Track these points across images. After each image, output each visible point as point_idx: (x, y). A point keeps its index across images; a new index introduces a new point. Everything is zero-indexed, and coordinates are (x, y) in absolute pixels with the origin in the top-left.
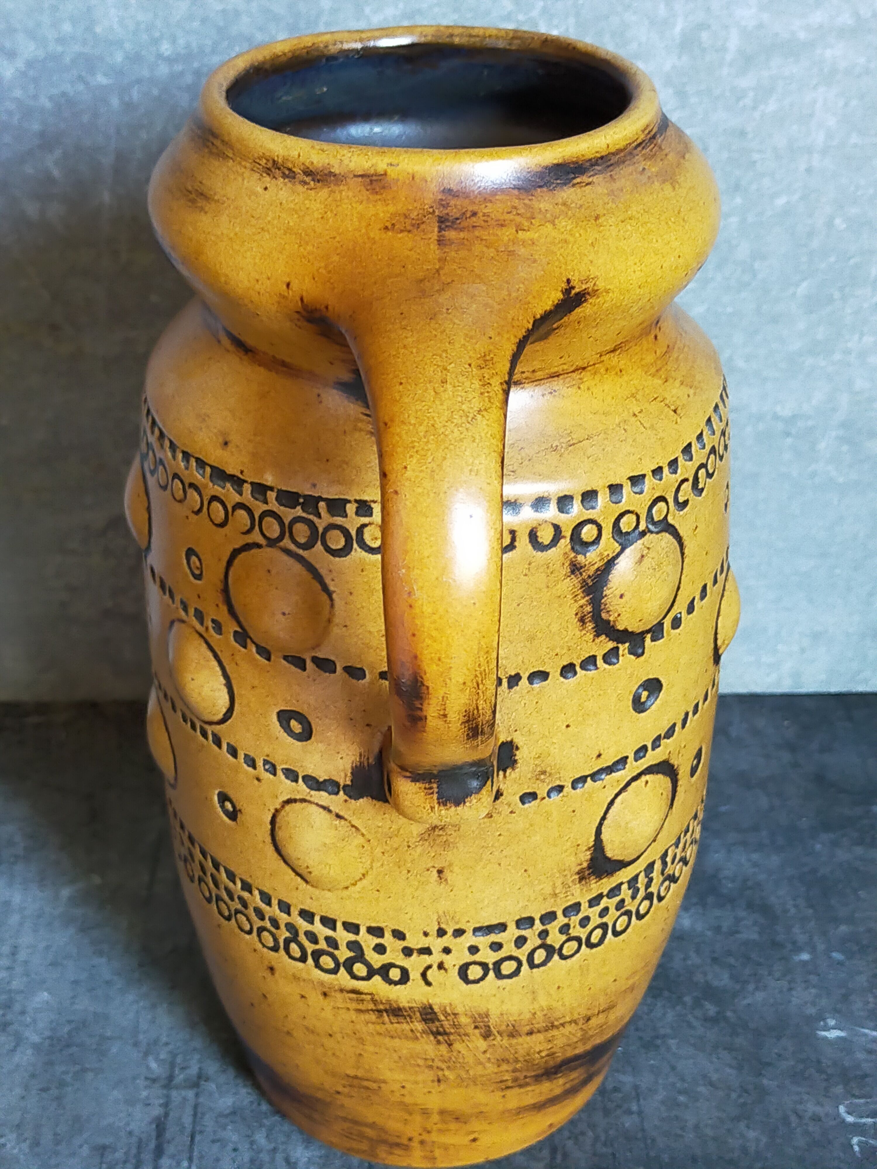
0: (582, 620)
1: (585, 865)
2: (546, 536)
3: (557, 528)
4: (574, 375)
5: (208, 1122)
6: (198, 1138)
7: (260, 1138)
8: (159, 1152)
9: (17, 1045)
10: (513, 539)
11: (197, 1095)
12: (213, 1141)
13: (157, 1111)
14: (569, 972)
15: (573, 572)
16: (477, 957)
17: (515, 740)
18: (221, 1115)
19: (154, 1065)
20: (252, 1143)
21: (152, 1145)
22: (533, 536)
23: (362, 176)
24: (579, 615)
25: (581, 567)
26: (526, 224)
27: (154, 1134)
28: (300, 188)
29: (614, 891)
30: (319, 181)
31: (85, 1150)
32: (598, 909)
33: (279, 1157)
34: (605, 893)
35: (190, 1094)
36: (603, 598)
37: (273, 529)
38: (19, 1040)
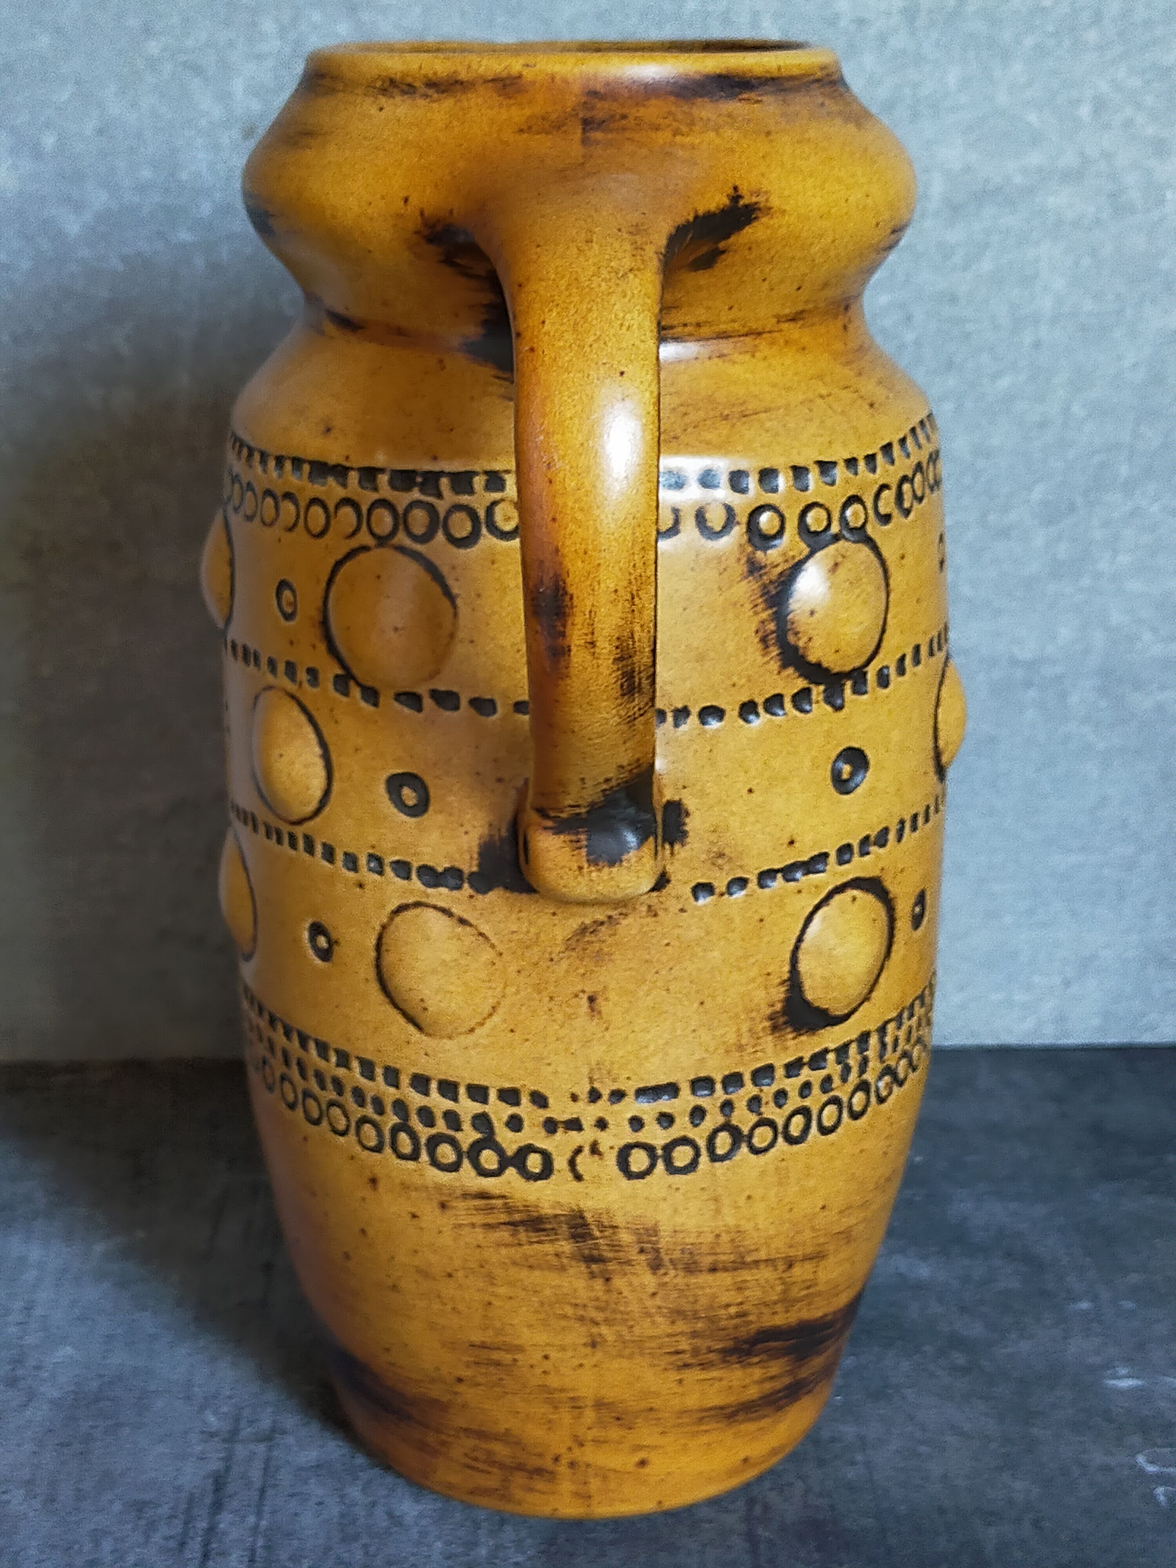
0: (764, 640)
1: (778, 1007)
2: (716, 519)
3: (729, 510)
4: (748, 339)
5: (284, 1477)
6: (270, 1492)
7: (355, 1492)
8: (217, 1506)
9: (30, 1400)
10: (677, 522)
11: (270, 1449)
12: (292, 1495)
13: (215, 1465)
14: (763, 1173)
15: (751, 572)
16: (642, 1136)
17: (685, 801)
18: (301, 1469)
19: (212, 1418)
20: (342, 1497)
21: (208, 1500)
22: (700, 517)
23: (493, 80)
24: (760, 634)
25: (761, 568)
26: (684, 129)
27: (210, 1487)
28: (421, 102)
29: (817, 1060)
30: (443, 92)
31: (117, 1507)
32: (797, 1082)
33: (379, 1511)
34: (806, 1060)
35: (261, 1448)
36: (788, 614)
37: (384, 521)
38: (31, 1396)
